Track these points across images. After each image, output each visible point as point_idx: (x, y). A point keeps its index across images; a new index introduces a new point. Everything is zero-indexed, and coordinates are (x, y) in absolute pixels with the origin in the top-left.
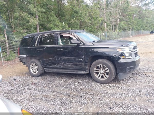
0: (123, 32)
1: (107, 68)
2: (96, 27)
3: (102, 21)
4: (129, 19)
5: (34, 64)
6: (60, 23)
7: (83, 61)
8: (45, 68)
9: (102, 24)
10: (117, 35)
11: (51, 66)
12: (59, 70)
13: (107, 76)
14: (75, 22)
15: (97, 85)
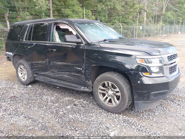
0: (169, 26)
1: (118, 90)
2: (131, 17)
3: (141, 9)
4: (180, 8)
5: (22, 67)
6: (81, 9)
7: (83, 72)
8: (36, 74)
9: (140, 13)
10: (160, 30)
11: (43, 73)
12: (53, 80)
13: (118, 101)
14: (102, 9)
15: (100, 113)
